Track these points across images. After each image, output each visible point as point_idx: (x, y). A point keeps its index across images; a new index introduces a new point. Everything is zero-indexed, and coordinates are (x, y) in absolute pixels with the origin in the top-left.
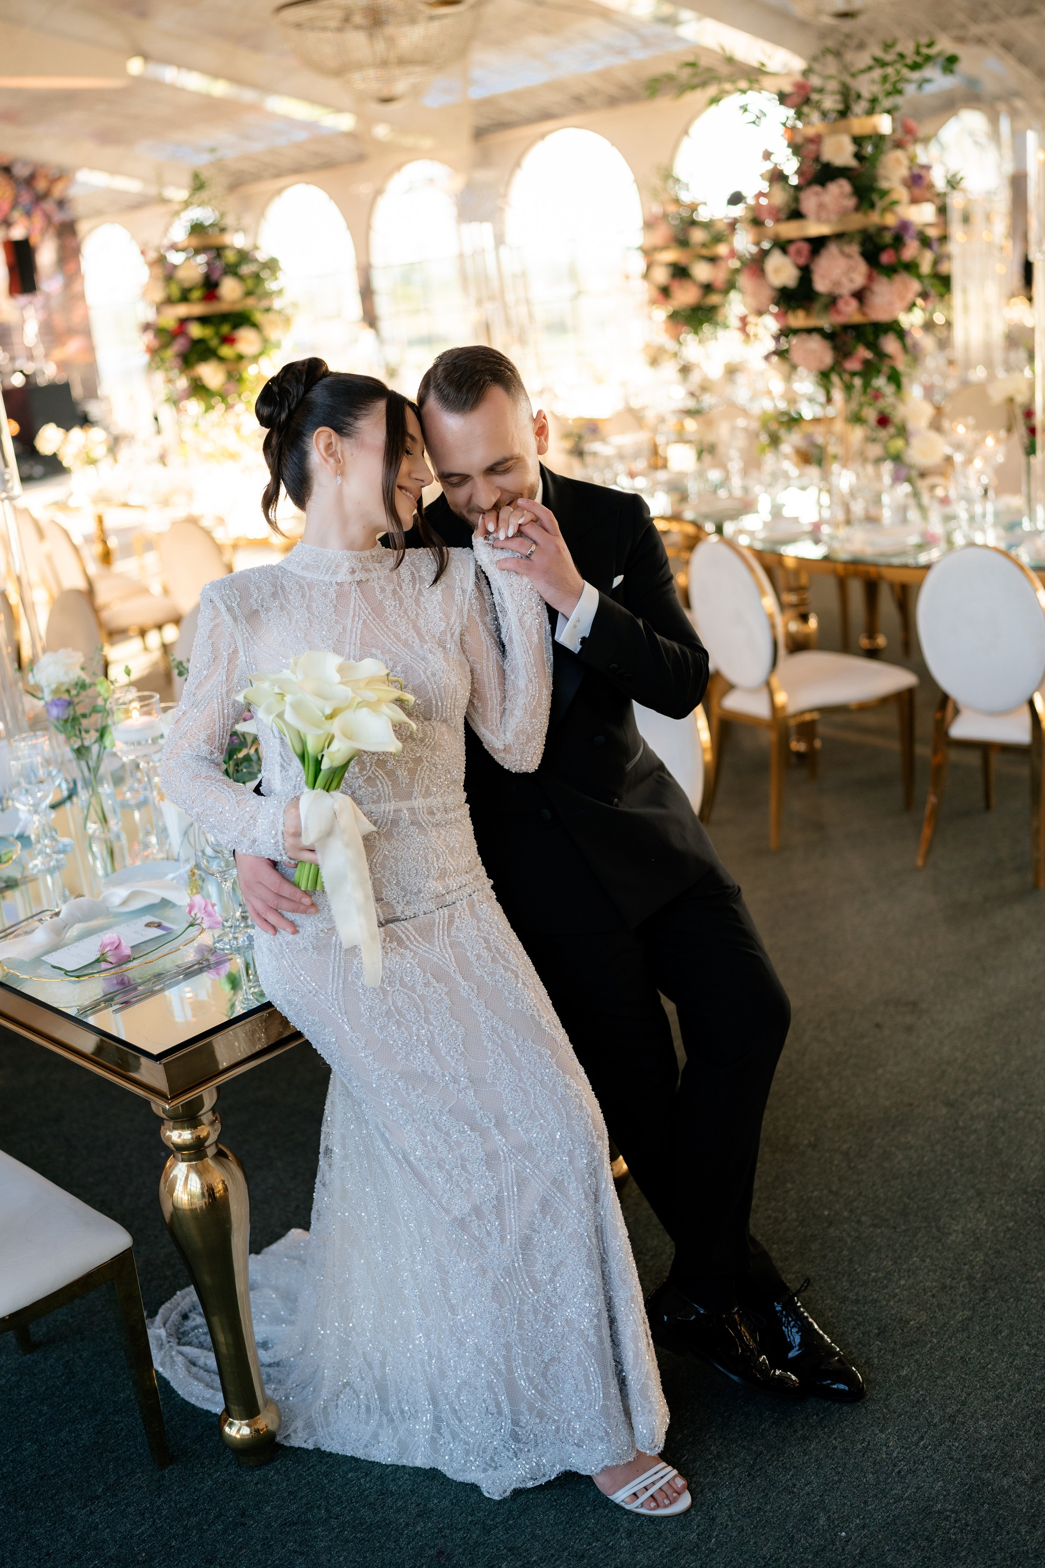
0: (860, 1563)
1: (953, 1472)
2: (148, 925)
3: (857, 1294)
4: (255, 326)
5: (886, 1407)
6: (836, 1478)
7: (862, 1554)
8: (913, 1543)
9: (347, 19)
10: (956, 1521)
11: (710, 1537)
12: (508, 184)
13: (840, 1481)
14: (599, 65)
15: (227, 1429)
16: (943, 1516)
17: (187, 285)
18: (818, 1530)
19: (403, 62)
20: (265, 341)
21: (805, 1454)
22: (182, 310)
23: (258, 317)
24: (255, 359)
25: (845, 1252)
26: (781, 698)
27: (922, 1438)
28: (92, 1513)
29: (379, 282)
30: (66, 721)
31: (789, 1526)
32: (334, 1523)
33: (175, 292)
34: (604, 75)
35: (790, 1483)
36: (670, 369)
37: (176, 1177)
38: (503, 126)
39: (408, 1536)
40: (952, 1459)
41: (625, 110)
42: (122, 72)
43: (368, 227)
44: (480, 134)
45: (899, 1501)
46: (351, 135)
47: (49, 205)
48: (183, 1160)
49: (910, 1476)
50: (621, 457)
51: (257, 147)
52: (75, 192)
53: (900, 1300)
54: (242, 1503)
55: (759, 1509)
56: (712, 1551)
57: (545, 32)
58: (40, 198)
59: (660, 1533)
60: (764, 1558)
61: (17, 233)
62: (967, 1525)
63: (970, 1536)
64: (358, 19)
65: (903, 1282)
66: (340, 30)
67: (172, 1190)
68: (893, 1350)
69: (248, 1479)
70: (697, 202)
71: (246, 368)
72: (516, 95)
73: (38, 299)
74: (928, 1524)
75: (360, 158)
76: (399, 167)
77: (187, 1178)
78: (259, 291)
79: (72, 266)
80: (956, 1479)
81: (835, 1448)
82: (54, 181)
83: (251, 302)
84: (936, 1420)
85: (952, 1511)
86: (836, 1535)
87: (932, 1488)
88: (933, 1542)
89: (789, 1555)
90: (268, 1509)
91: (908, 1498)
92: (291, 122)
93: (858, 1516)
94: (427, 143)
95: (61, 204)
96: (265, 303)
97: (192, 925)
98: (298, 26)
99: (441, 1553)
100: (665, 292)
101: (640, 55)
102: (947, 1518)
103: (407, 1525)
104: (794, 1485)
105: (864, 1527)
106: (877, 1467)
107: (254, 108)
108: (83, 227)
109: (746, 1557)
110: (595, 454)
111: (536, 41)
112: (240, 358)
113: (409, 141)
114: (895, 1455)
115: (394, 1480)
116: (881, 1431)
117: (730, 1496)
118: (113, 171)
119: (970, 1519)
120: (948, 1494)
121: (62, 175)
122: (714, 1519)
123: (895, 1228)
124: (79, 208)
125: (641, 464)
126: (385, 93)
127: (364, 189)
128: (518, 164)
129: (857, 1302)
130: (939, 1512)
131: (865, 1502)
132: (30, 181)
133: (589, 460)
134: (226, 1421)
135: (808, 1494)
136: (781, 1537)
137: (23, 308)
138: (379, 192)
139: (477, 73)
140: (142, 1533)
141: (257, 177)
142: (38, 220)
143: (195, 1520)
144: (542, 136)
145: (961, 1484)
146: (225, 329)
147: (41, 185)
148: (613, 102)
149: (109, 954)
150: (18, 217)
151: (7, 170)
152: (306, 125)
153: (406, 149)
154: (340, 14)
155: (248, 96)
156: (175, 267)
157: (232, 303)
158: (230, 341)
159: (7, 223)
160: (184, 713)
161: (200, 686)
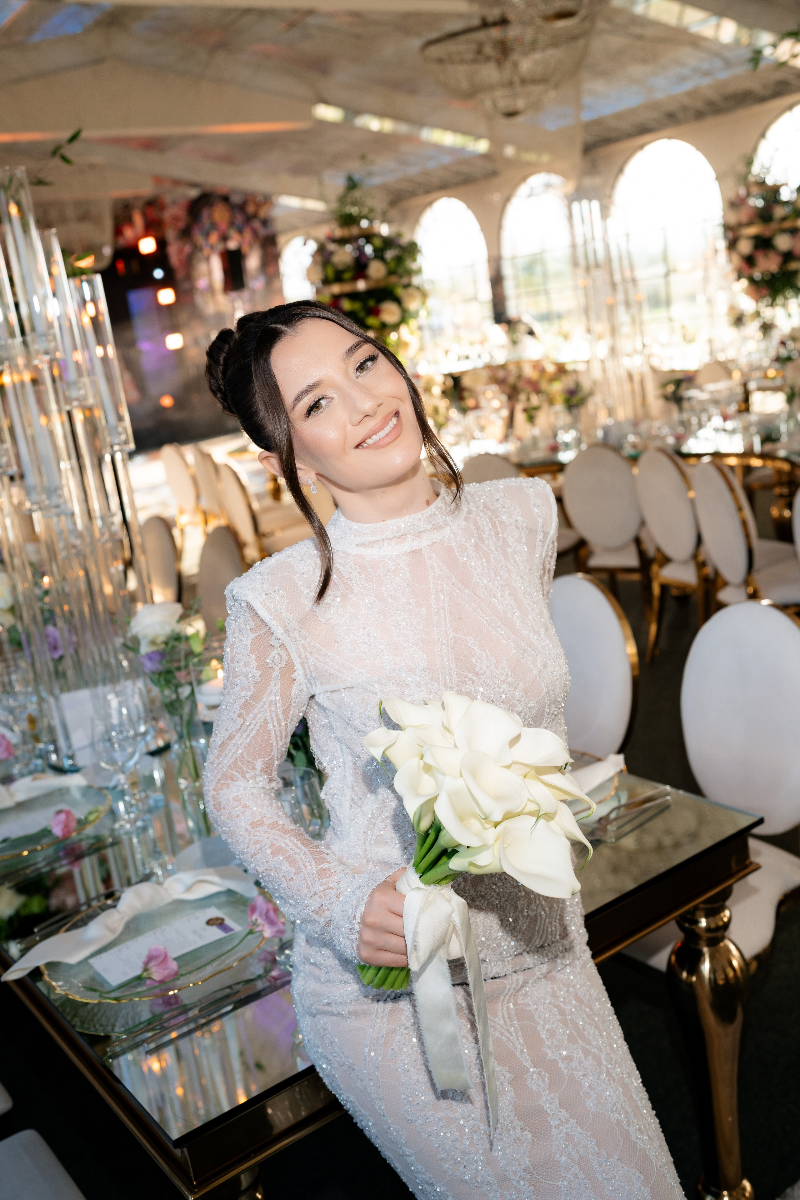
2: (210, 922)
4: (398, 301)
9: (479, 51)
12: (613, 187)
14: (688, 86)
17: (340, 267)
19: (524, 82)
20: (404, 311)
22: (336, 289)
23: (400, 291)
24: (396, 327)
29: (507, 270)
33: (330, 272)
34: (692, 94)
36: (753, 328)
38: (607, 141)
41: (710, 122)
42: (309, 115)
43: (500, 227)
44: (588, 149)
46: (486, 157)
47: (256, 224)
50: (716, 402)
51: (413, 171)
52: (276, 212)
57: (644, 61)
58: (249, 219)
61: (232, 245)
64: (488, 50)
66: (474, 61)
70: (779, 183)
71: (389, 334)
72: (619, 116)
73: (246, 294)
75: (494, 174)
76: (524, 179)
78: (400, 270)
79: (271, 269)
82: (258, 205)
83: (393, 279)
92: (439, 148)
94: (545, 158)
95: (265, 222)
96: (405, 280)
98: (440, 61)
100: (750, 261)
101: (724, 75)
107: (409, 139)
108: (281, 240)
110: (689, 399)
111: (636, 70)
112: (384, 325)
113: (530, 157)
118: (304, 195)
121: (267, 200)
124: (279, 225)
125: (733, 408)
126: (511, 109)
127: (497, 197)
128: (621, 171)
132: (242, 207)
133: (686, 405)
137: (233, 302)
138: (507, 200)
139: (587, 100)
141: (413, 194)
142: (248, 235)
144: (641, 147)
146: (371, 303)
147: (251, 209)
148: (699, 115)
149: (153, 970)
150: (233, 233)
151: (225, 199)
152: (452, 151)
153: (529, 164)
154: (474, 47)
155: (403, 128)
156: (331, 253)
157: (378, 281)
158: (375, 312)
159: (224, 238)
160: (231, 738)
161: (247, 706)
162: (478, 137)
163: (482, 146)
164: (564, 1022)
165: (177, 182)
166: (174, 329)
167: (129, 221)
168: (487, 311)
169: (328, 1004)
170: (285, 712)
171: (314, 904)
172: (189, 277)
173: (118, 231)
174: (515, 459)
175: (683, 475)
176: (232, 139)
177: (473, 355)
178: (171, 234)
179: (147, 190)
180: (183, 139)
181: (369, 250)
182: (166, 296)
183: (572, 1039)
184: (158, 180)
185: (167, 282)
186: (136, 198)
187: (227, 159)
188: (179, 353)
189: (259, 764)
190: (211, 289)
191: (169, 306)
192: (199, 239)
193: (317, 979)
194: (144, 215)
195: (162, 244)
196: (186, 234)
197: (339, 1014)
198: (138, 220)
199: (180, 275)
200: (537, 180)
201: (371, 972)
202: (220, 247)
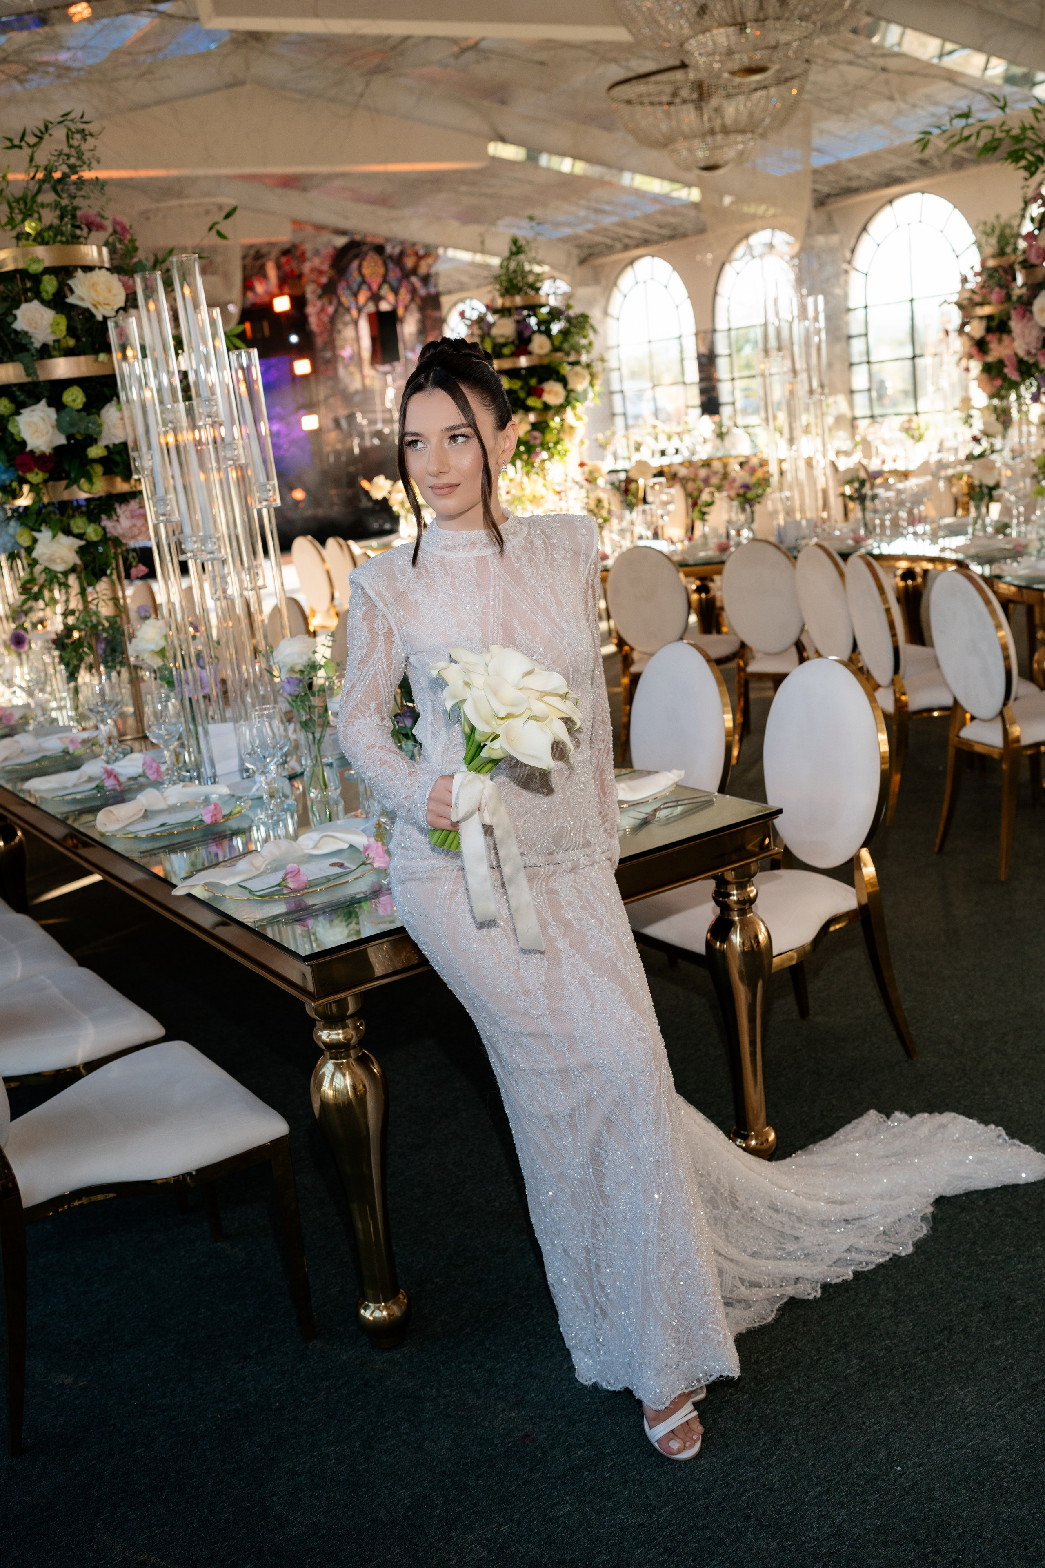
0: (908, 1493)
1: (1022, 1431)
2: (333, 865)
3: (972, 1272)
4: (563, 380)
5: (972, 1369)
6: (906, 1422)
7: (912, 1487)
8: (964, 1484)
9: (675, 93)
10: (1012, 1472)
11: (772, 1454)
12: (854, 249)
13: (909, 1425)
15: (362, 1311)
16: (1000, 1466)
17: (501, 340)
18: (876, 1462)
19: (726, 130)
20: (569, 392)
21: (882, 1398)
23: (566, 369)
24: (560, 410)
25: (970, 1236)
26: (1016, 730)
27: (1000, 1399)
28: (243, 1368)
30: (297, 697)
31: (849, 1455)
32: (441, 1401)
35: (860, 1421)
37: (324, 1074)
38: (848, 191)
39: (502, 1419)
40: (1024, 1420)
41: (971, 172)
42: (482, 154)
43: (714, 294)
44: (821, 201)
45: (962, 1448)
46: (695, 205)
47: (416, 281)
48: (331, 1058)
49: (978, 1429)
51: (608, 221)
52: (440, 267)
53: (1013, 1281)
54: (368, 1376)
55: (824, 1438)
56: (771, 1466)
57: (890, 98)
58: (406, 275)
59: (728, 1445)
60: (818, 1478)
61: (385, 306)
62: (1022, 1476)
63: (1022, 1486)
64: (685, 93)
65: (1020, 1266)
66: (670, 104)
67: (320, 1085)
68: (994, 1323)
69: (377, 1358)
71: (552, 417)
72: (859, 161)
73: (397, 365)
74: (984, 1471)
75: (701, 230)
76: (744, 236)
77: (333, 1075)
78: (568, 347)
80: (1022, 1437)
81: (912, 1397)
82: (420, 258)
83: (558, 356)
84: (1018, 1386)
85: (1011, 1463)
86: (892, 1468)
87: (997, 1442)
88: (984, 1486)
89: (842, 1478)
90: (388, 1383)
91: (971, 1447)
92: (640, 194)
93: (918, 1456)
94: (772, 211)
95: (426, 279)
96: (571, 357)
97: (364, 864)
98: (629, 103)
99: (527, 1436)
100: (980, 346)
102: (1003, 1469)
103: (504, 1410)
104: (864, 1423)
105: (921, 1465)
106: (949, 1418)
107: (601, 182)
108: (445, 301)
109: (801, 1474)
111: (881, 108)
112: (546, 407)
113: (750, 209)
114: (969, 1410)
115: (501, 1374)
116: (961, 1389)
117: (801, 1424)
118: (475, 248)
119: (1027, 1473)
120: (1012, 1449)
121: (429, 252)
122: (780, 1440)
123: (1026, 1220)
124: (442, 284)
126: (711, 162)
127: (709, 258)
128: (865, 228)
129: (970, 1278)
130: (998, 1463)
131: (928, 1445)
132: (398, 260)
134: (362, 1303)
135: (875, 1432)
136: (838, 1463)
137: (383, 376)
138: (723, 261)
139: (817, 141)
140: (280, 1388)
141: (609, 249)
142: (404, 294)
143: (326, 1384)
144: (889, 201)
145: (1028, 1442)
146: (533, 382)
147: (409, 262)
148: (962, 165)
149: (289, 880)
150: (385, 291)
151: (379, 249)
152: (656, 198)
153: (753, 217)
154: (669, 89)
155: (595, 171)
156: (490, 326)
157: (541, 357)
158: (538, 392)
159: (376, 298)
160: (353, 687)
161: (363, 661)
162: (689, 185)
163: (695, 195)
164: (580, 898)
165: (320, 228)
166: (310, 407)
167: (262, 274)
168: (694, 397)
169: (413, 873)
170: (389, 666)
171: (404, 793)
172: (331, 344)
173: (248, 286)
174: (676, 558)
175: (842, 574)
176: (390, 177)
177: (671, 451)
178: (311, 291)
179: (284, 236)
180: (329, 177)
181: (533, 321)
182: (302, 367)
183: (583, 908)
184: (297, 224)
185: (306, 349)
186: (272, 245)
187: (382, 201)
188: (317, 434)
189: (373, 706)
190: (357, 358)
191: (305, 377)
192: (346, 299)
193: (406, 858)
194: (279, 267)
195: (299, 302)
196: (329, 290)
197: (420, 879)
198: (272, 273)
199: (319, 342)
200: (760, 239)
201: (438, 833)
202: (371, 308)
